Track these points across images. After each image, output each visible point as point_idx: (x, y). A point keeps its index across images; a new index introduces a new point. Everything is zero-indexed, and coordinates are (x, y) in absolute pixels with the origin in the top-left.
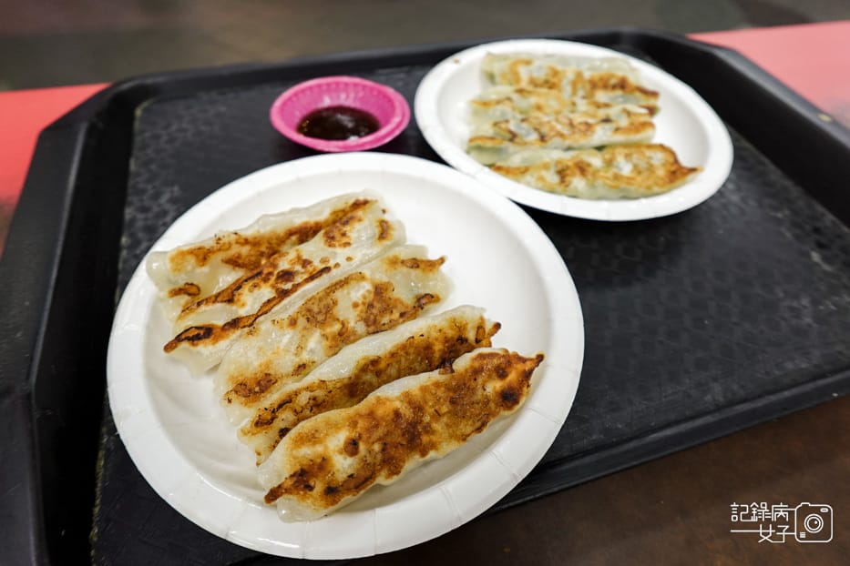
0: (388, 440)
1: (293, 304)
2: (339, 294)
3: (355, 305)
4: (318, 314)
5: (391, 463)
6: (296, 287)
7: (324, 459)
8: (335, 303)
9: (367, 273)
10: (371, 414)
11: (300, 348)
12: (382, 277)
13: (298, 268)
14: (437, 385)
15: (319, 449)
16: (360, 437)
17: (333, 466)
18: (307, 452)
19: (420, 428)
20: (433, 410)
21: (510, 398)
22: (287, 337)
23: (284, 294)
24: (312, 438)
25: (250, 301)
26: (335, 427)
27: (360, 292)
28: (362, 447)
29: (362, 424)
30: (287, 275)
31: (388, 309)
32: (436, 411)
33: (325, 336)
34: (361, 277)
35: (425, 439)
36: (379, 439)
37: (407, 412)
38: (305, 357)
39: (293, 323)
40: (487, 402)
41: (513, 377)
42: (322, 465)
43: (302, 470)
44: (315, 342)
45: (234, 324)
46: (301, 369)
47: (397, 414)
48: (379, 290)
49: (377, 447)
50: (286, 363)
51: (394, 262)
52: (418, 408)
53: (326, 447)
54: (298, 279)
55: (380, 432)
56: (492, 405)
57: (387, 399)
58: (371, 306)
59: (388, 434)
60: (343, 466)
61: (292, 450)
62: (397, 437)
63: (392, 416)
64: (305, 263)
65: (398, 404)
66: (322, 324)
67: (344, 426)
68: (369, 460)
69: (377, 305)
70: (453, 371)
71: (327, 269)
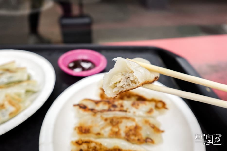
1: (110, 115)
2: (124, 121)
3: (126, 127)
4: (114, 122)
6: (114, 110)
8: (121, 122)
9: (136, 120)
11: (103, 128)
12: (140, 124)
13: (119, 106)
22: (102, 123)
23: (109, 110)
25: (101, 107)
27: (131, 124)
30: (114, 106)
31: (135, 135)
33: (112, 130)
38: (102, 132)
39: (106, 120)
44: (108, 129)
45: (92, 110)
46: (99, 134)
48: (137, 128)
51: (147, 122)
54: (117, 109)
58: (131, 130)
64: (122, 106)
69: (133, 132)
71: (125, 111)
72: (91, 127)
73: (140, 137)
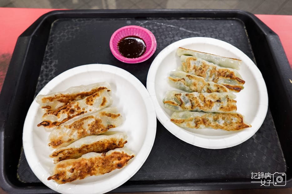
0: (82, 170)
1: (71, 121)
2: (85, 121)
3: (89, 125)
4: (78, 126)
5: (82, 176)
6: (73, 116)
7: (64, 172)
8: (83, 124)
9: (94, 116)
10: (79, 163)
11: (71, 134)
12: (99, 118)
13: (76, 109)
14: (100, 158)
15: (64, 169)
16: (75, 168)
17: (66, 174)
18: (61, 169)
19: (92, 169)
20: (97, 164)
21: (120, 166)
22: (68, 131)
23: (69, 118)
24: (62, 166)
25: (63, 116)
26: (69, 164)
27: (91, 121)
28: (75, 171)
29: (76, 165)
30: (72, 111)
31: (98, 128)
32: (97, 165)
33: (78, 133)
34: (92, 117)
35: (93, 171)
36: (80, 170)
37: (89, 164)
38: (72, 137)
39: (70, 127)
40: (112, 166)
41: (123, 160)
42: (63, 173)
43: (58, 174)
44: (76, 133)
45: (55, 123)
46: (70, 141)
47: (86, 164)
48: (97, 122)
49: (79, 171)
50: (67, 138)
51: (103, 114)
52: (93, 163)
53: (65, 169)
54: (75, 113)
55: (81, 168)
56: (114, 167)
57: (85, 159)
58: (93, 126)
59: (82, 169)
60: (69, 175)
61: (57, 168)
62: (85, 170)
63: (85, 164)
64: (78, 108)
65: (87, 162)
66: (78, 129)
67: (71, 165)
68: (76, 174)
69: (95, 126)
70: (105, 156)
71: (83, 113)
72: (61, 138)
73: (102, 128)
